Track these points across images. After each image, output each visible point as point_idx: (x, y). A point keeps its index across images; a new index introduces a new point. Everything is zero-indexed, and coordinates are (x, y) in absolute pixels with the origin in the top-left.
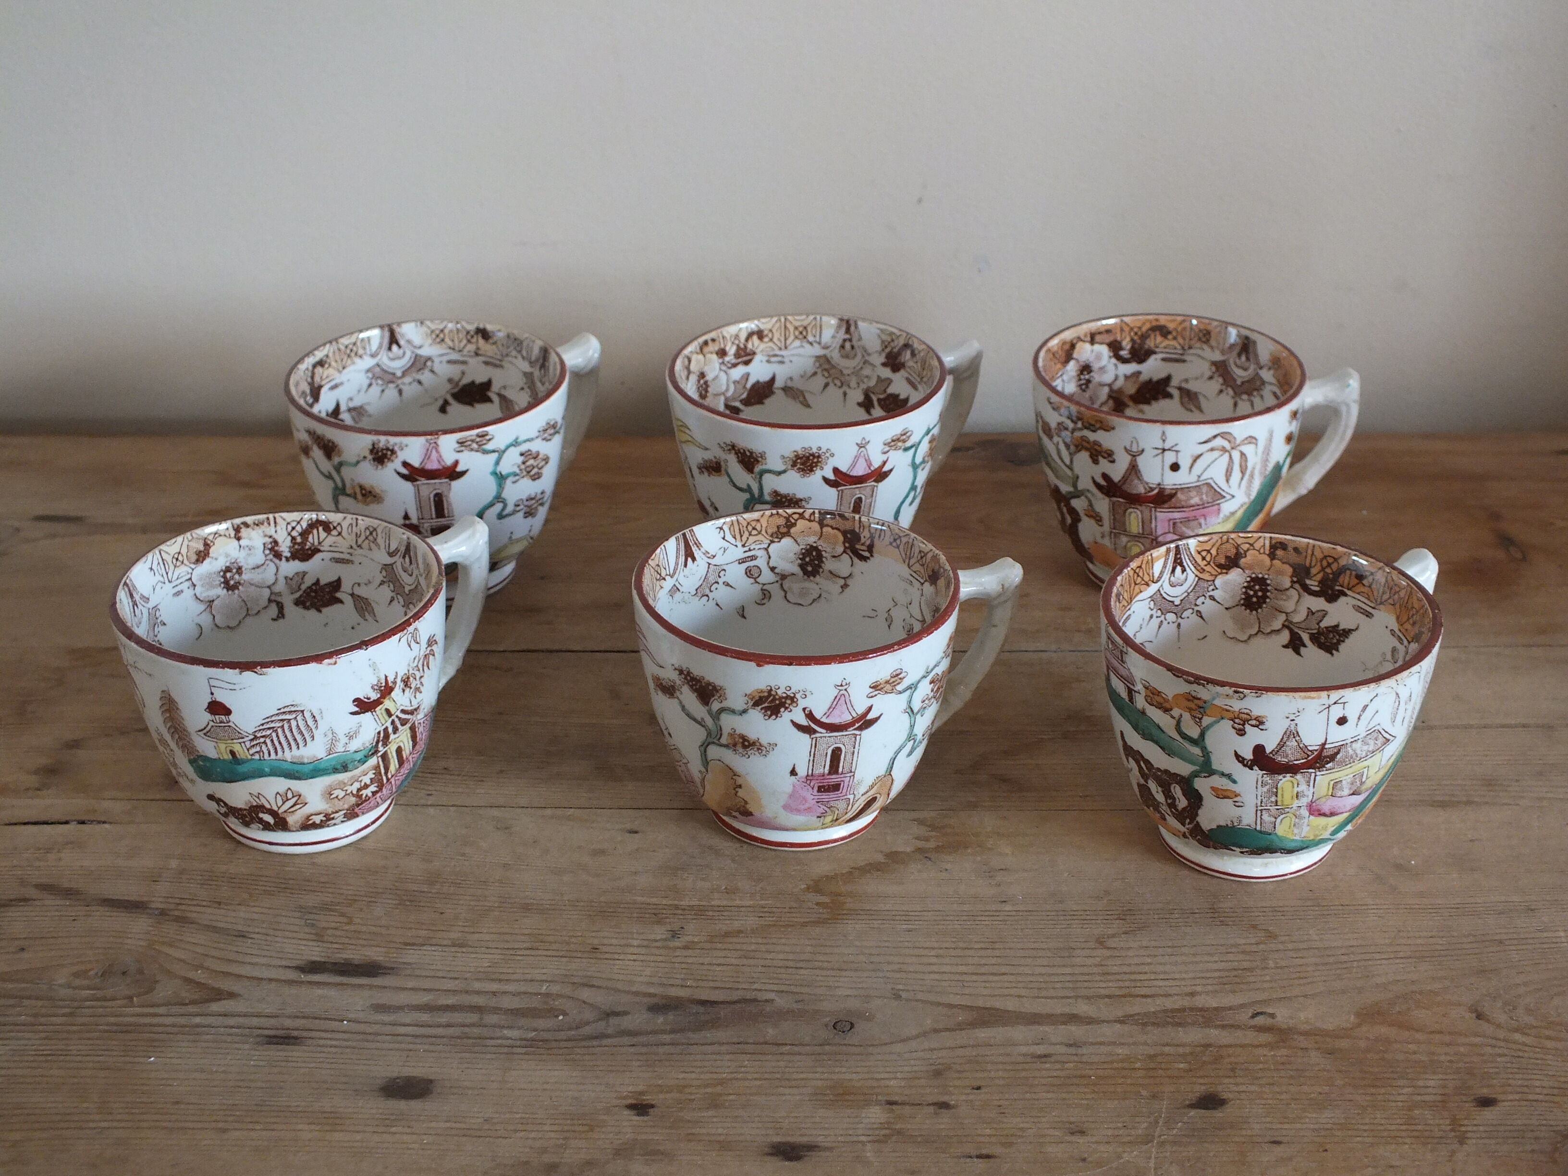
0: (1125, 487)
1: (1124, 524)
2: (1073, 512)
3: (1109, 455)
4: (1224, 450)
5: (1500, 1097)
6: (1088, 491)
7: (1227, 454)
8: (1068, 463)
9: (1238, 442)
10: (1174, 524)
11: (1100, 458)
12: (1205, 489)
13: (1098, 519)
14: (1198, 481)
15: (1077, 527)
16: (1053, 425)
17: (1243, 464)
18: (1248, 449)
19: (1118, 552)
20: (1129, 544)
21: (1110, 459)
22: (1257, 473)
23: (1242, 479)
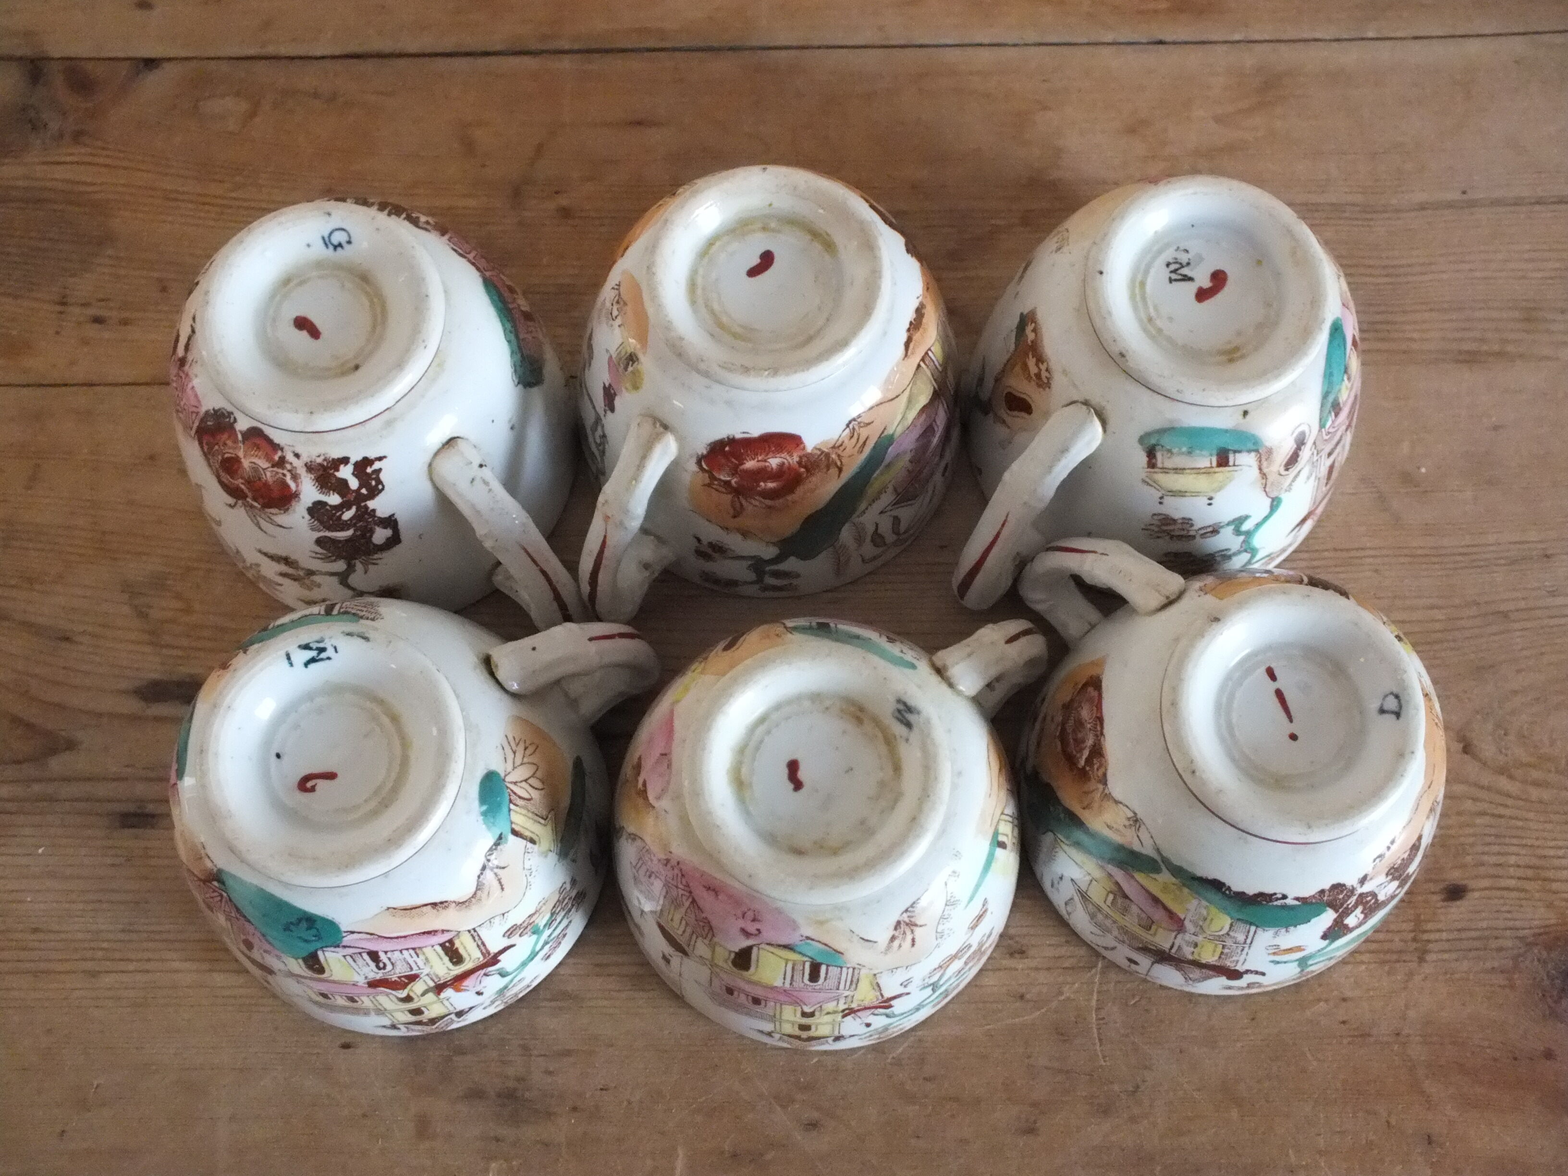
5: (1471, 884)
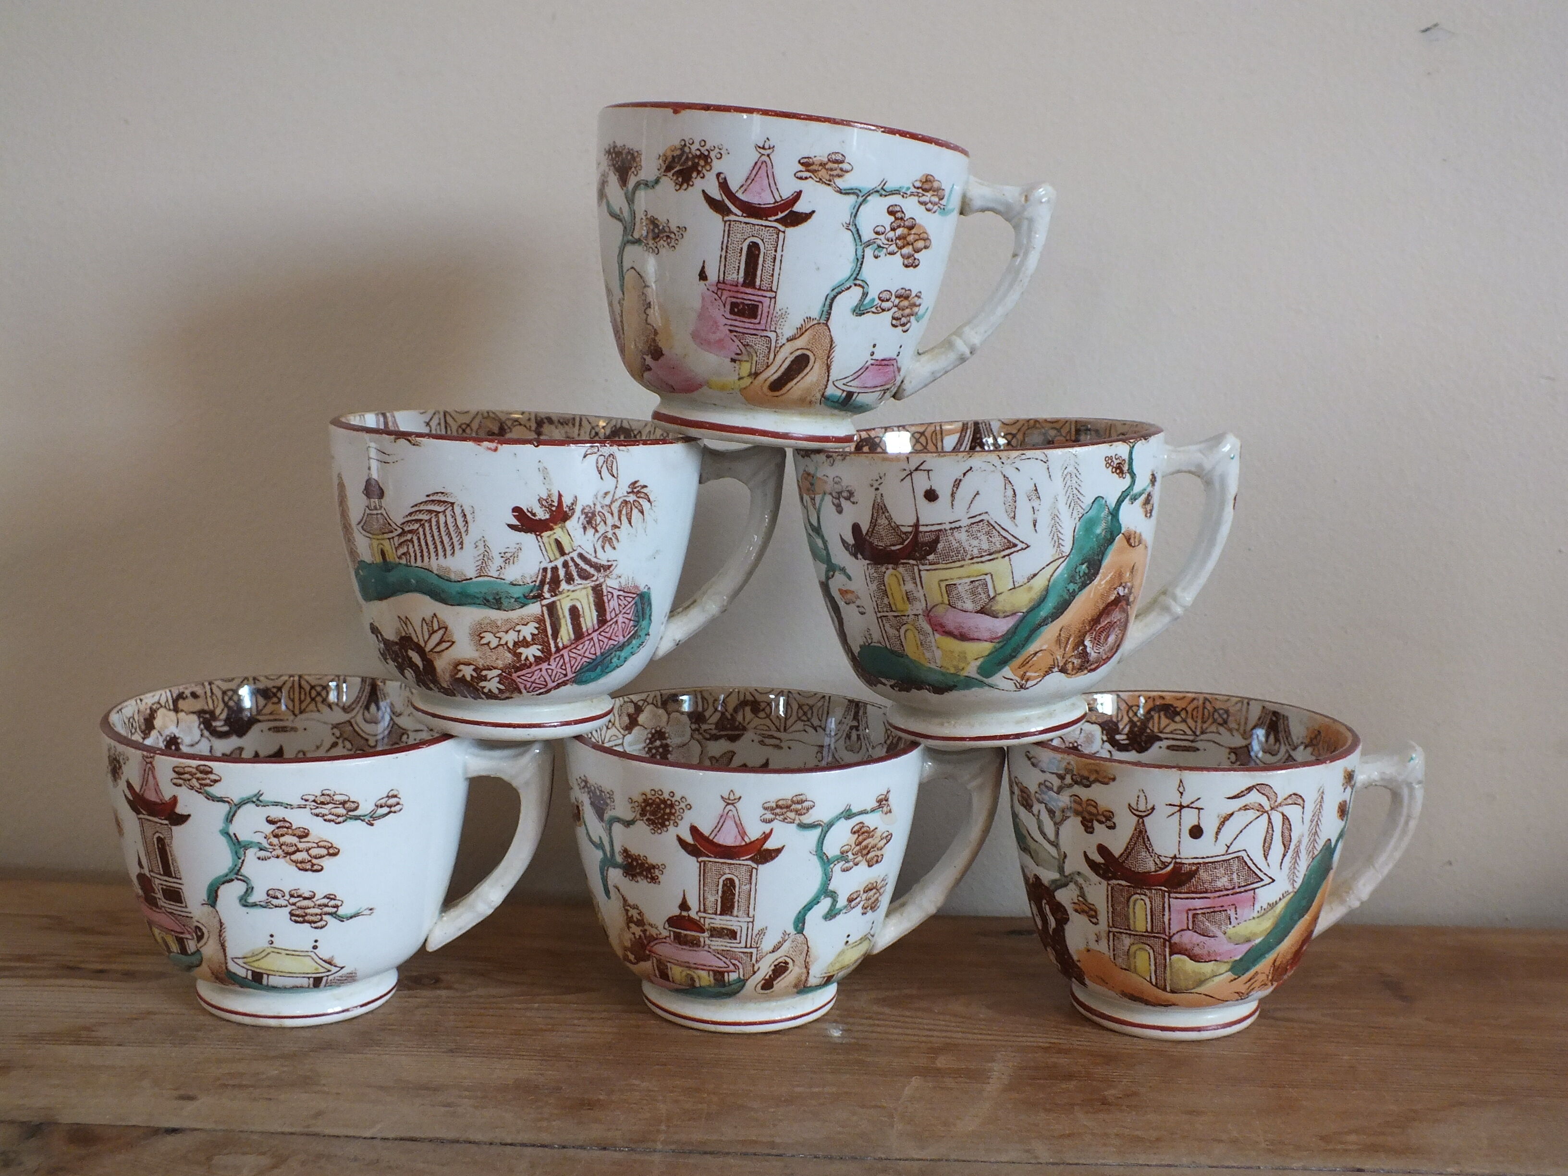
0: (1130, 864)
1: (1127, 918)
2: (1059, 910)
3: (1108, 819)
4: (1261, 809)
6: (1079, 873)
7: (1265, 816)
8: (1052, 837)
9: (1279, 800)
10: (1194, 916)
11: (1096, 824)
12: (1235, 865)
13: (1091, 913)
14: (1227, 853)
15: (1063, 930)
16: (1033, 788)
17: (1287, 833)
18: (1293, 812)
19: (1119, 961)
20: (1134, 948)
21: (1109, 823)
22: (1303, 848)
23: (1284, 856)
